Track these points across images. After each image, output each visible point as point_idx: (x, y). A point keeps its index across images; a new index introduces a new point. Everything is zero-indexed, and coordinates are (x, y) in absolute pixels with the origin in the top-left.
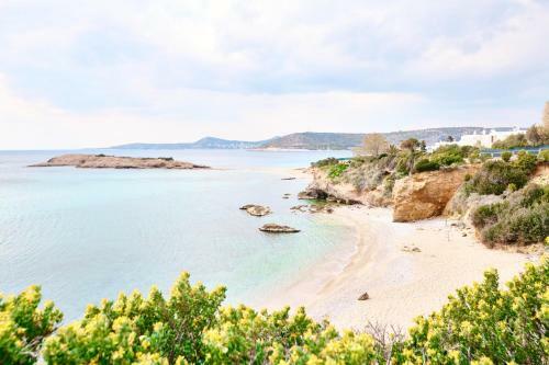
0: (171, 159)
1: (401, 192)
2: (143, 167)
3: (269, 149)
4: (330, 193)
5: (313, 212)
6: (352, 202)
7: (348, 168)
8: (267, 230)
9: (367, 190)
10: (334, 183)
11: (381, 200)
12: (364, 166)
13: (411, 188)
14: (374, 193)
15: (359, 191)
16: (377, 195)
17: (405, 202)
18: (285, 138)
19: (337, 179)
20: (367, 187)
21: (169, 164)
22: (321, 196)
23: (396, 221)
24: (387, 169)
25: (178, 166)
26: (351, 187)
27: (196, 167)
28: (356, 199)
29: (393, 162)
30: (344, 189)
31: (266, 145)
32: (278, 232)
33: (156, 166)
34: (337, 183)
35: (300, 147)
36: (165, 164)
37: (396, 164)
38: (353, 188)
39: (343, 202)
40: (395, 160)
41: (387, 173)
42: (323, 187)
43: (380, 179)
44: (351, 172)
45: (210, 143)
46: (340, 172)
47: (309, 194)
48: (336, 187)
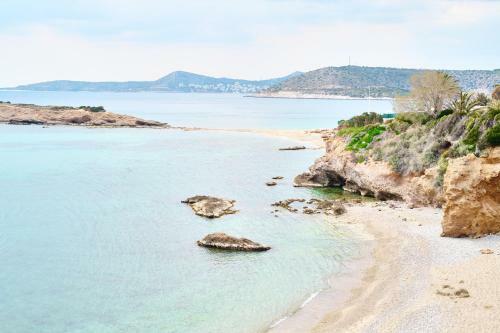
0: (100, 109)
1: (457, 181)
2: (54, 122)
3: (281, 94)
4: (348, 177)
5: (310, 212)
6: (385, 196)
7: (384, 134)
8: (212, 245)
9: (412, 175)
10: (356, 161)
11: (432, 194)
12: (410, 130)
13: (475, 175)
14: (421, 180)
15: (398, 175)
16: (426, 184)
17: (463, 200)
18: (312, 75)
19: (362, 152)
20: (411, 168)
21: (97, 118)
22: (334, 183)
23: (446, 235)
24: (448, 138)
25: (110, 122)
26: (384, 168)
27: (141, 123)
28: (393, 190)
29: (459, 125)
30: (372, 172)
31: (276, 87)
32: (229, 250)
33: (74, 121)
34: (362, 160)
35: (335, 92)
36: (89, 117)
37: (464, 127)
38: (388, 171)
39: (370, 195)
40: (464, 120)
41: (448, 145)
42: (337, 166)
43: (435, 154)
44: (387, 141)
45: (181, 82)
46: (369, 140)
47: (314, 179)
48: (360, 167)
